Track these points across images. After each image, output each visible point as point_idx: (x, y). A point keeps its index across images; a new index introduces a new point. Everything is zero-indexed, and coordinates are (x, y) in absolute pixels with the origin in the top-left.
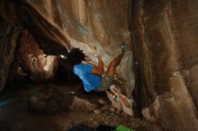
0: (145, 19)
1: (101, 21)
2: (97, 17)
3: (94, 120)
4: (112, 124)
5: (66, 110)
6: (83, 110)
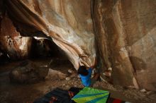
0: (103, 10)
1: (72, 11)
2: (69, 8)
3: (66, 85)
6: (57, 78)
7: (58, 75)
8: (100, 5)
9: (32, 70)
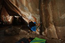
0: (44, 6)
1: (31, 6)
3: (28, 36)
4: (33, 37)
5: (18, 34)
6: (24, 34)
7: (24, 32)
8: (43, 3)
9: (13, 30)
